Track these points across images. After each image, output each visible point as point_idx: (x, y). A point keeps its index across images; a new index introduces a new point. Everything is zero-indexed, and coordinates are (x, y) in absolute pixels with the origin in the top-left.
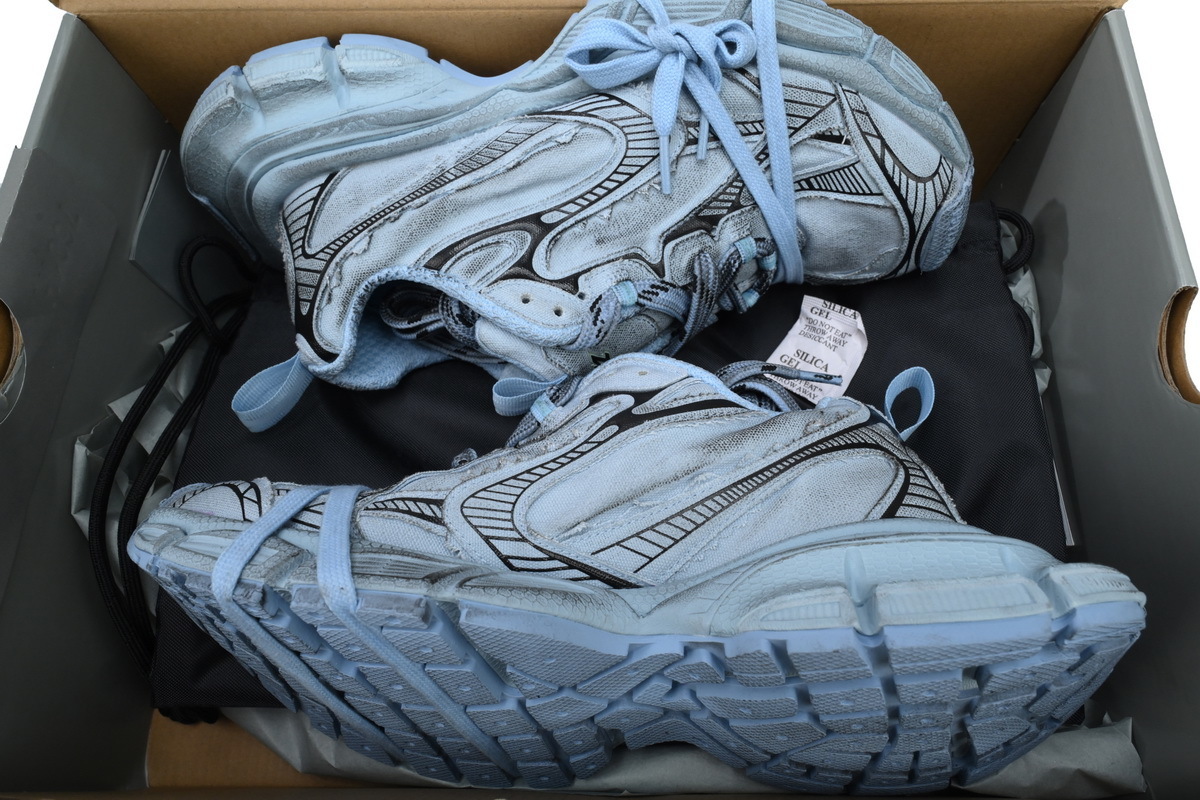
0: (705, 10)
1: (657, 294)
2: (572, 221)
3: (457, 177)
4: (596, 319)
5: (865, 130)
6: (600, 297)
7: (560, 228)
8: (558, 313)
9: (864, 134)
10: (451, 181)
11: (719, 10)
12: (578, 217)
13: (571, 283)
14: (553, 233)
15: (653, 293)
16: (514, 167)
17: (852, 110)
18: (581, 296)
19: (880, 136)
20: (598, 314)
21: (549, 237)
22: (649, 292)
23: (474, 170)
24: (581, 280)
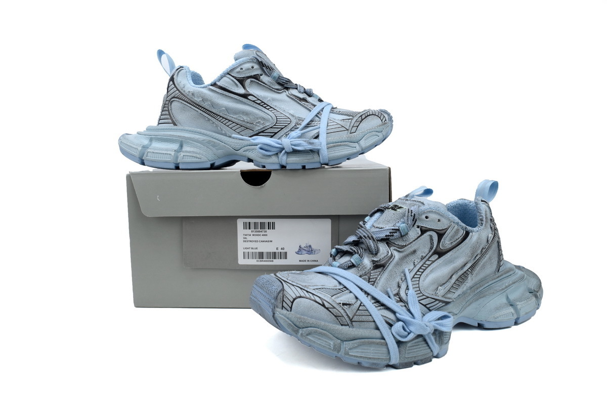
0: (413, 346)
1: (390, 233)
2: (427, 257)
3: (468, 270)
4: (414, 217)
5: (335, 309)
6: (413, 226)
7: (430, 254)
8: (427, 217)
9: (334, 308)
10: (469, 268)
11: (409, 347)
12: (425, 259)
13: (423, 231)
14: (433, 251)
15: (392, 233)
16: (452, 276)
17: (343, 316)
18: (418, 227)
19: (327, 309)
20: (414, 219)
21: (434, 249)
22: (394, 233)
23: (463, 274)
24: (420, 233)
